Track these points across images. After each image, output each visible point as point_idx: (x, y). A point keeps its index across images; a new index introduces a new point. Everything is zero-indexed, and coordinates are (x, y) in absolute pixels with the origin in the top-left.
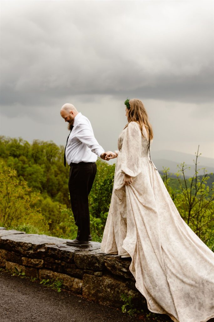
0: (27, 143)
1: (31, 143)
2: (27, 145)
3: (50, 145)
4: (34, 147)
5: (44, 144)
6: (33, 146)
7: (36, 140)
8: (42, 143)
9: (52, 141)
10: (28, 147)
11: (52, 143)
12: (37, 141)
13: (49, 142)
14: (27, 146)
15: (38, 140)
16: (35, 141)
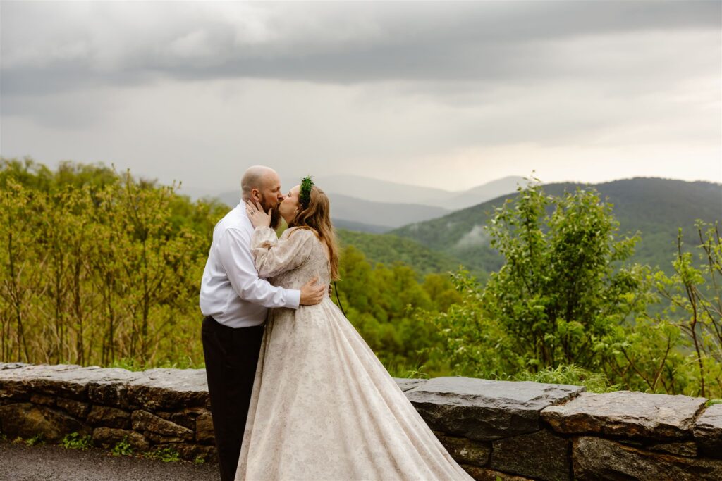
0: (44, 170)
1: (53, 168)
2: (44, 173)
3: (99, 172)
4: (62, 177)
5: (85, 170)
6: (59, 176)
7: (65, 163)
8: (79, 168)
9: (101, 163)
10: (48, 177)
11: (101, 167)
12: (68, 165)
13: (96, 166)
14: (45, 176)
15: (70, 162)
16: (62, 164)
